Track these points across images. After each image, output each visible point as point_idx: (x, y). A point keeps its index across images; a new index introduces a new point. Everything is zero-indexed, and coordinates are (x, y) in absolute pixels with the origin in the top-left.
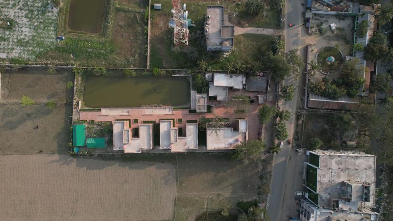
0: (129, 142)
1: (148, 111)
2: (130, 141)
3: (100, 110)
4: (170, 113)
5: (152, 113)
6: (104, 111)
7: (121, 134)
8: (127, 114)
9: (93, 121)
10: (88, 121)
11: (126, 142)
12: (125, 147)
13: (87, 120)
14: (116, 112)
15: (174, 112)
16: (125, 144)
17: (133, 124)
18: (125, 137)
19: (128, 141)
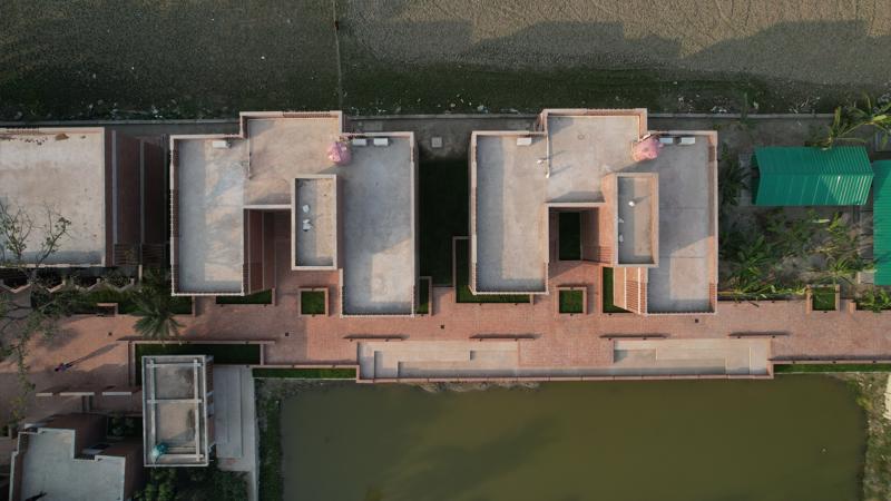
0: (621, 184)
1: (500, 357)
2: (610, 186)
3: (777, 368)
4: (370, 348)
5: (477, 345)
6: (756, 358)
7: (669, 234)
8: (622, 344)
9: (822, 304)
10: (851, 305)
11: (639, 179)
12: (642, 151)
13: (859, 308)
14: (685, 356)
15: (347, 352)
16: (644, 165)
17: (589, 286)
18: (646, 214)
19: (622, 187)
